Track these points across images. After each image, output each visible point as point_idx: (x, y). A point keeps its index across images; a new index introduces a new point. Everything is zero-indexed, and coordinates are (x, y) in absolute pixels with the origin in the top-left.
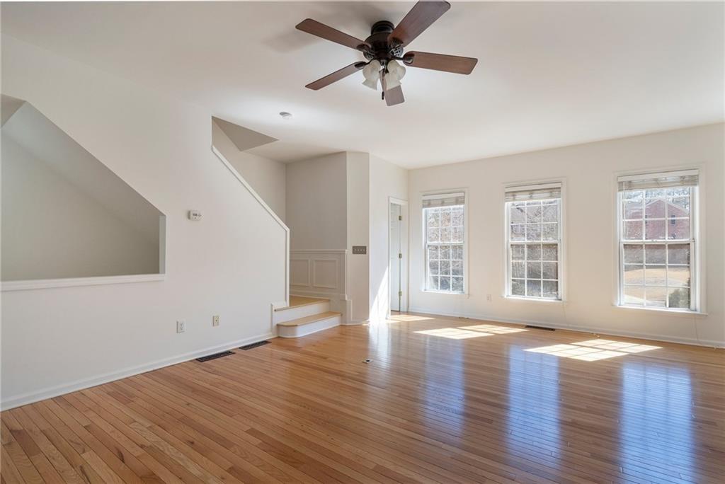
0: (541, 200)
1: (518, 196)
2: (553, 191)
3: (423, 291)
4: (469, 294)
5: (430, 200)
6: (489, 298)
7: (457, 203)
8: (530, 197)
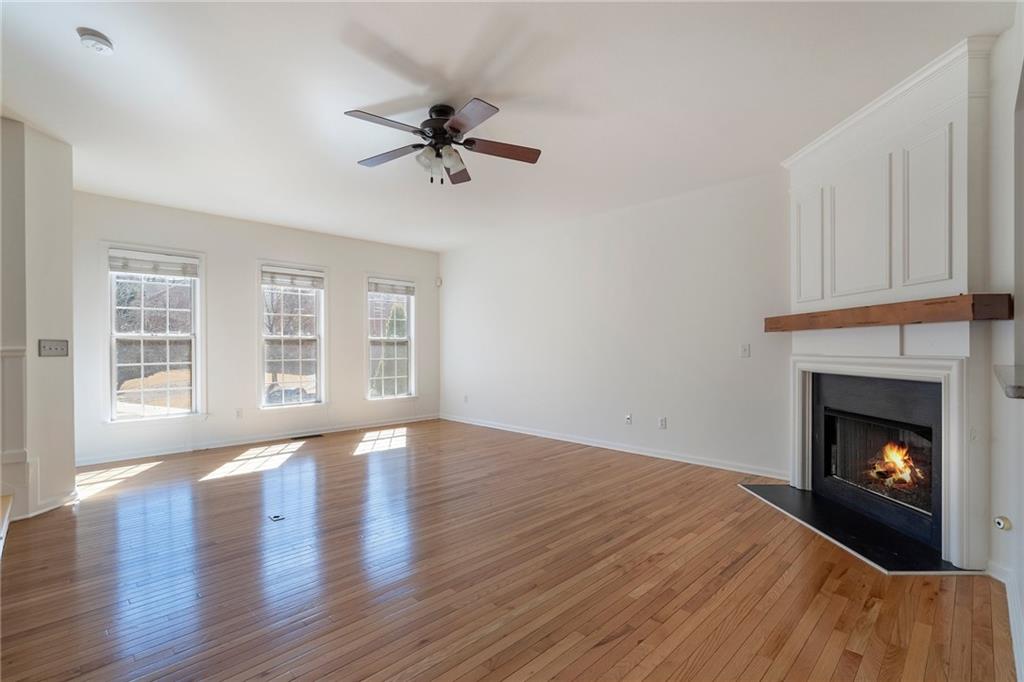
1: (278, 279)
2: (316, 281)
3: (109, 421)
4: (207, 413)
5: (126, 259)
6: (239, 414)
7: (184, 272)
8: (292, 284)
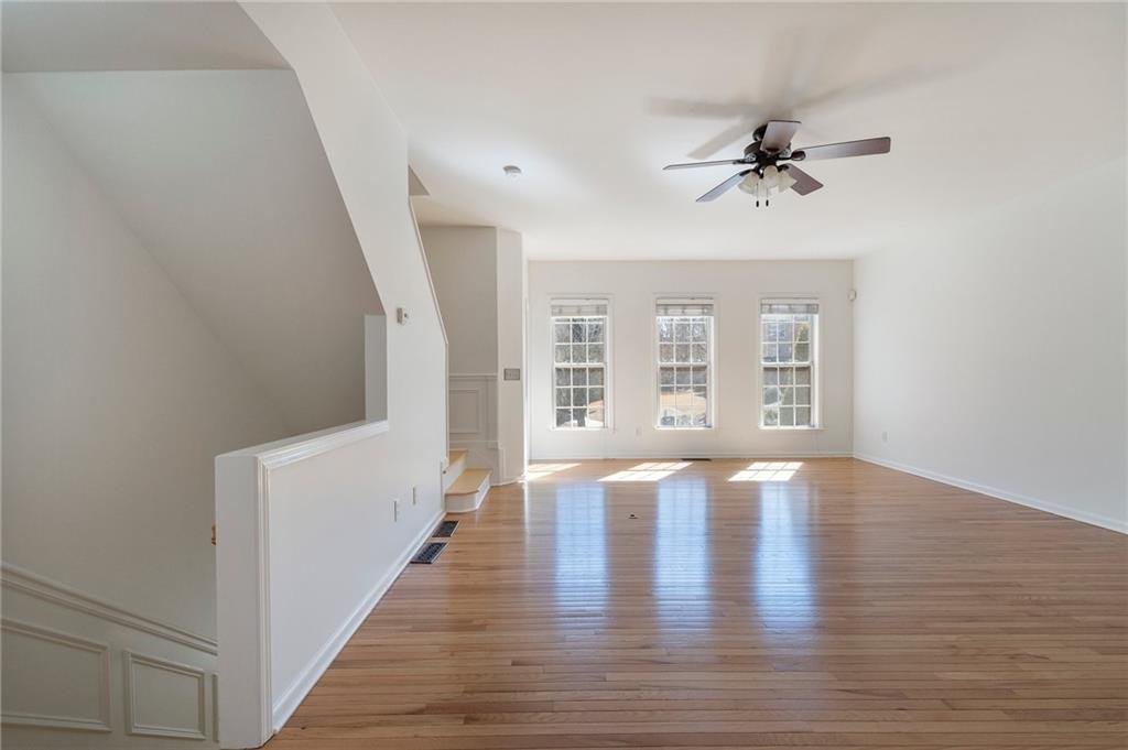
0: (693, 317)
1: (671, 310)
2: (706, 308)
3: (551, 429)
4: (614, 429)
5: (561, 306)
6: (638, 432)
7: (598, 313)
8: (683, 313)
